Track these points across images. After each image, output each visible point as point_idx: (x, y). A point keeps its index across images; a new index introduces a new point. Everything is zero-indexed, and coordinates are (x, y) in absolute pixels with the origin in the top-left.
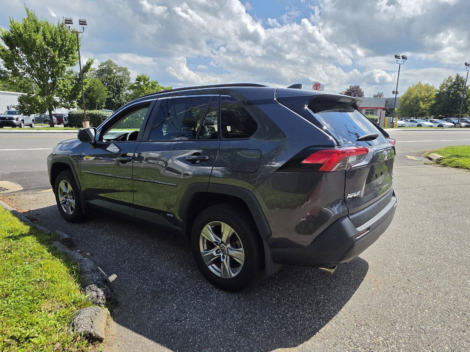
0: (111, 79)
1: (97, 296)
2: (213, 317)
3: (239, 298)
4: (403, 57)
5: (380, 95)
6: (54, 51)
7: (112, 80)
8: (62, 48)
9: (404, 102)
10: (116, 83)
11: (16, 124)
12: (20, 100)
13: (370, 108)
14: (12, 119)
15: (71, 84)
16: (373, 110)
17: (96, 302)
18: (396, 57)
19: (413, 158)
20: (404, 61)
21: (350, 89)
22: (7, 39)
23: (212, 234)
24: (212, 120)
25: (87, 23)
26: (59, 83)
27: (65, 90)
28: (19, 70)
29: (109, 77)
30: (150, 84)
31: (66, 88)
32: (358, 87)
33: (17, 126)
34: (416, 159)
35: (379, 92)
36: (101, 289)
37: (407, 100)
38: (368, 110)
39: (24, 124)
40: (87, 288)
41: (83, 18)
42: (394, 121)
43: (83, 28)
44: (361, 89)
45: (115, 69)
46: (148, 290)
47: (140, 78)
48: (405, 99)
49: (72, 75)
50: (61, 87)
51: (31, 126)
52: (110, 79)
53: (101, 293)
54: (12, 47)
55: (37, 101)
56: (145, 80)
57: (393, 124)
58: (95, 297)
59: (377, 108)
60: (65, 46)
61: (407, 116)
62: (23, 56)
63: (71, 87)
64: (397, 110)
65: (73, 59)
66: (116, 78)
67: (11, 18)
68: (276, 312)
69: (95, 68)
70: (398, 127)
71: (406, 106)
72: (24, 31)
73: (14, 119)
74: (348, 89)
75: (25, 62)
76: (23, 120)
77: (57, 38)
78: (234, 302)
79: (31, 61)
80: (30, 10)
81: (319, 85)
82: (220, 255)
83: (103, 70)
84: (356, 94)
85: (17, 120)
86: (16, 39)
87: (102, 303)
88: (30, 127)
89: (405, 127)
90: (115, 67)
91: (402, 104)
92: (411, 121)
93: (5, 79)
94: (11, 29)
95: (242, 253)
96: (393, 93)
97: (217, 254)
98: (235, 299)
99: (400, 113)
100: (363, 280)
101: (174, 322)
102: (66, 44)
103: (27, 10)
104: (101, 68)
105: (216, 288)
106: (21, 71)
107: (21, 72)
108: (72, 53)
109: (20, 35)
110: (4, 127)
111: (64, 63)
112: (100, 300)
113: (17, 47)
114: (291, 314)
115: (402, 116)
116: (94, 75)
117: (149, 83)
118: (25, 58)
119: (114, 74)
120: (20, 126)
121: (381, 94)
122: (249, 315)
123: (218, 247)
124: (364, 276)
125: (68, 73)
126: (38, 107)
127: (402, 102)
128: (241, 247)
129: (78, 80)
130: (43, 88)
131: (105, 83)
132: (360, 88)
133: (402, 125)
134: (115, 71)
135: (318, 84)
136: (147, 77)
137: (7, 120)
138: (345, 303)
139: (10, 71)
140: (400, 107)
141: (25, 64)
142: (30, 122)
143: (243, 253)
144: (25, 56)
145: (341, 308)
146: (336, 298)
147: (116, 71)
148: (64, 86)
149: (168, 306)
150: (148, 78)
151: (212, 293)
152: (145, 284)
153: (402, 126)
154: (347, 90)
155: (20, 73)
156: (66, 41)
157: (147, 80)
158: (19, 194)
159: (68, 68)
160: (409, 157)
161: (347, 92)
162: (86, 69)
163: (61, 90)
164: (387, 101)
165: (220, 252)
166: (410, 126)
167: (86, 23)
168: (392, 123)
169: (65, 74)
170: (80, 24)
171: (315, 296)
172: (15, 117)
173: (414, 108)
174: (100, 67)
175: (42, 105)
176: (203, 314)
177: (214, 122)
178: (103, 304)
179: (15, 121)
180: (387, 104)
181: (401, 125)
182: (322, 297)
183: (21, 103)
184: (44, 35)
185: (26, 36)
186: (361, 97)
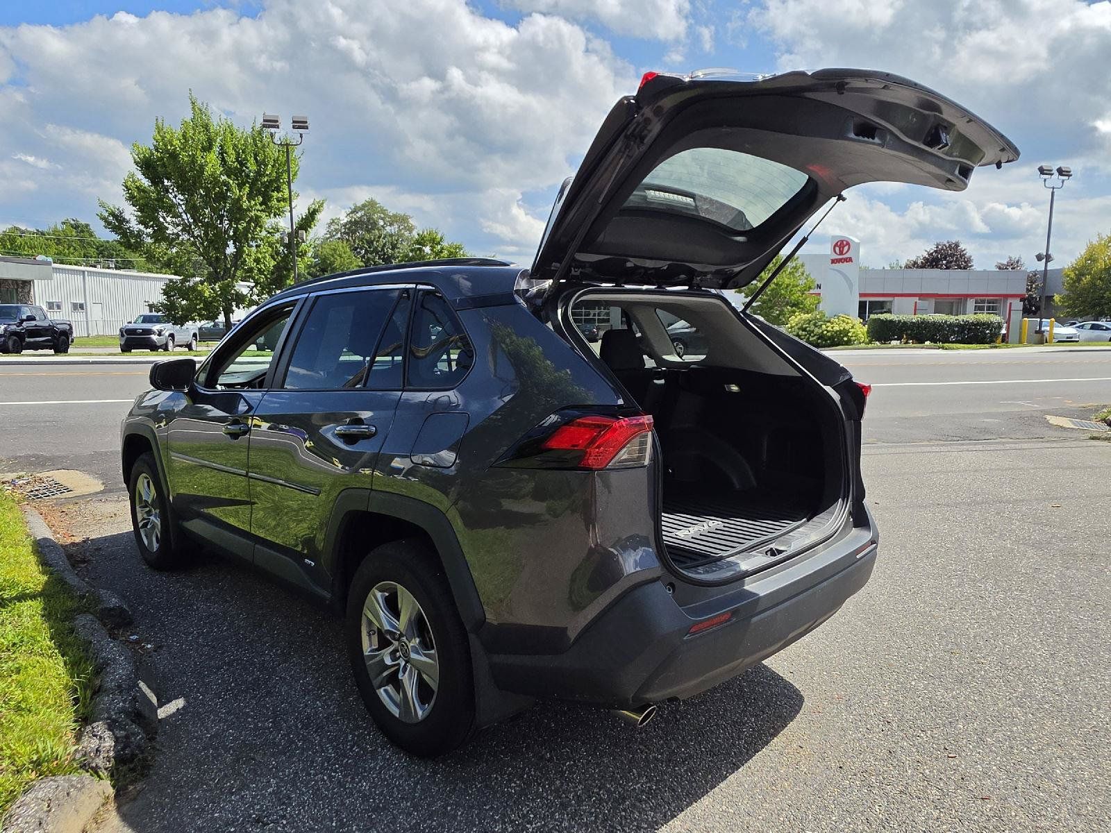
0: (372, 242)
1: (97, 750)
2: (345, 820)
3: (435, 773)
4: (1060, 171)
5: (1013, 265)
6: (240, 186)
7: (375, 243)
8: (257, 180)
9: (1079, 280)
10: (383, 250)
11: (158, 344)
12: (166, 293)
13: (987, 295)
14: (149, 332)
15: (272, 257)
16: (996, 300)
17: (89, 764)
18: (1042, 171)
19: (1065, 422)
20: (1063, 181)
21: (936, 252)
22: (147, 165)
23: (383, 611)
24: (595, 330)
25: (310, 124)
26: (247, 255)
27: (259, 270)
28: (167, 229)
29: (367, 236)
30: (446, 252)
31: (262, 266)
32: (957, 245)
33: (160, 347)
34: (1073, 426)
35: (1010, 258)
36: (114, 734)
37: (1083, 275)
38: (983, 302)
39: (173, 343)
40: (89, 728)
41: (300, 115)
42: (1043, 329)
43: (301, 135)
44: (965, 250)
45: (382, 219)
46: (235, 739)
47: (423, 239)
48: (1080, 272)
49: (277, 236)
50: (250, 262)
51: (189, 346)
52: (370, 242)
53: (109, 743)
54: (156, 180)
55: (201, 293)
56: (434, 242)
57: (1041, 335)
58: (90, 752)
59: (1007, 296)
60: (264, 175)
61: (1087, 314)
62: (177, 198)
63: (273, 263)
64: (1060, 301)
65: (279, 201)
66: (384, 238)
67: (160, 121)
68: (504, 816)
69: (339, 219)
70: (1059, 342)
71: (1084, 289)
72: (182, 147)
73: (154, 333)
74: (931, 252)
75: (181, 210)
76: (172, 336)
77: (247, 160)
78: (416, 783)
79: (192, 209)
80: (198, 103)
81: (848, 244)
82: (399, 664)
83: (356, 223)
84: (951, 262)
85: (160, 335)
86: (164, 163)
87: (102, 766)
88: (187, 349)
89: (1077, 341)
90: (382, 216)
91: (1072, 286)
92: (1094, 327)
93: (137, 248)
94: (155, 143)
95: (433, 662)
96: (1039, 258)
97: (393, 661)
98: (423, 776)
99: (1068, 307)
100: (767, 743)
101: (248, 826)
102: (265, 171)
103: (192, 102)
104: (352, 217)
105: (391, 746)
106: (171, 230)
107: (171, 232)
108: (278, 189)
109: (174, 156)
110: (133, 351)
111: (258, 210)
112: (100, 761)
113: (166, 181)
114: (539, 824)
115: (1075, 316)
116: (337, 233)
117: (442, 248)
118: (181, 203)
119: (379, 230)
120: (166, 349)
121: (1017, 262)
122: (435, 821)
123: (396, 643)
124: (774, 735)
125: (269, 233)
126: (202, 306)
127: (1072, 279)
128: (433, 648)
129: (288, 246)
130: (214, 264)
131: (358, 250)
132: (962, 246)
133: (1067, 338)
134: (381, 223)
135: (845, 243)
136: (439, 236)
137: (141, 334)
138: (689, 804)
139: (150, 230)
140: (1067, 293)
141: (181, 216)
142: (190, 338)
143: (435, 661)
144: (182, 198)
145: (673, 816)
146: (673, 790)
147: (385, 224)
148: (257, 261)
149: (257, 785)
150: (441, 238)
151: (374, 758)
152: (236, 724)
153: (1069, 340)
154: (929, 255)
155: (170, 234)
156: (266, 165)
157: (438, 243)
158: (88, 501)
159: (269, 222)
160: (1053, 420)
161: (928, 259)
162: (308, 221)
163: (251, 270)
164: (1032, 278)
165: (400, 657)
166: (1090, 341)
167: (306, 125)
168: (1040, 332)
169: (264, 233)
170: (294, 127)
171: (621, 782)
172: (156, 327)
173: (1104, 293)
174: (351, 215)
175: (211, 303)
176: (327, 810)
177: (598, 334)
178: (106, 769)
179: (154, 337)
180: (1034, 286)
181: (1066, 336)
182: (639, 785)
183: (169, 297)
184: (222, 152)
185: (184, 157)
186: (965, 268)
